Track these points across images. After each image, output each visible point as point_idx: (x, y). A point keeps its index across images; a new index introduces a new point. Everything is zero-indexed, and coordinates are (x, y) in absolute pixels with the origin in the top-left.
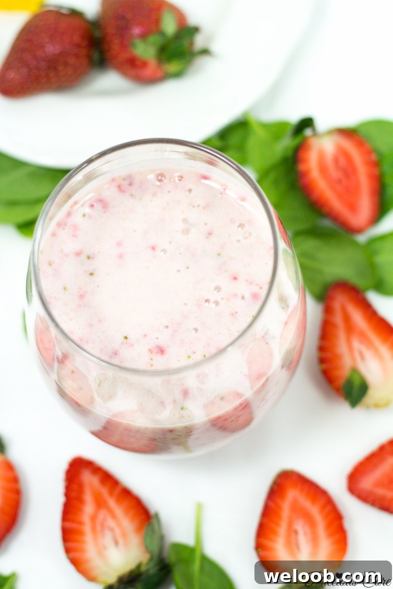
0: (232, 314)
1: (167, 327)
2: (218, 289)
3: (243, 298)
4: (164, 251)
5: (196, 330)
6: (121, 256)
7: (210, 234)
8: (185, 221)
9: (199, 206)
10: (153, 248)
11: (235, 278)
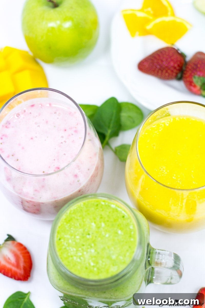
0: (73, 142)
1: (54, 160)
2: (62, 137)
3: (72, 134)
4: (36, 137)
5: (65, 154)
6: (23, 148)
7: (47, 122)
8: (36, 123)
9: (37, 116)
10: (32, 139)
11: (65, 130)
